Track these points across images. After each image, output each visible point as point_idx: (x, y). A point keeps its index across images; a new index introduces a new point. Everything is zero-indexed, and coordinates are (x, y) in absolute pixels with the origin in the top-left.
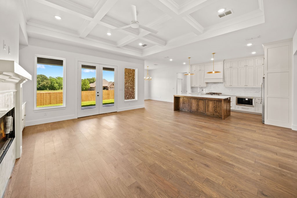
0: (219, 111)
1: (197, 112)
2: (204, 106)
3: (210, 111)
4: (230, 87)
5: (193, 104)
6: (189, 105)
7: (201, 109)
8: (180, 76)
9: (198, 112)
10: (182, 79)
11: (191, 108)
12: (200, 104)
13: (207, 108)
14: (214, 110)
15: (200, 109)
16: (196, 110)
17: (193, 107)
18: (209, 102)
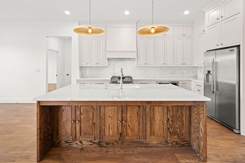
0: (178, 130)
1: (120, 142)
2: (141, 120)
3: (156, 132)
4: (145, 65)
5: (109, 121)
6: (94, 124)
7: (132, 130)
8: (54, 44)
9: (123, 143)
10: (58, 52)
11: (102, 131)
12: (128, 118)
13: (148, 125)
14: (168, 129)
15: (129, 131)
16: (117, 138)
17: (107, 130)
18: (154, 110)
